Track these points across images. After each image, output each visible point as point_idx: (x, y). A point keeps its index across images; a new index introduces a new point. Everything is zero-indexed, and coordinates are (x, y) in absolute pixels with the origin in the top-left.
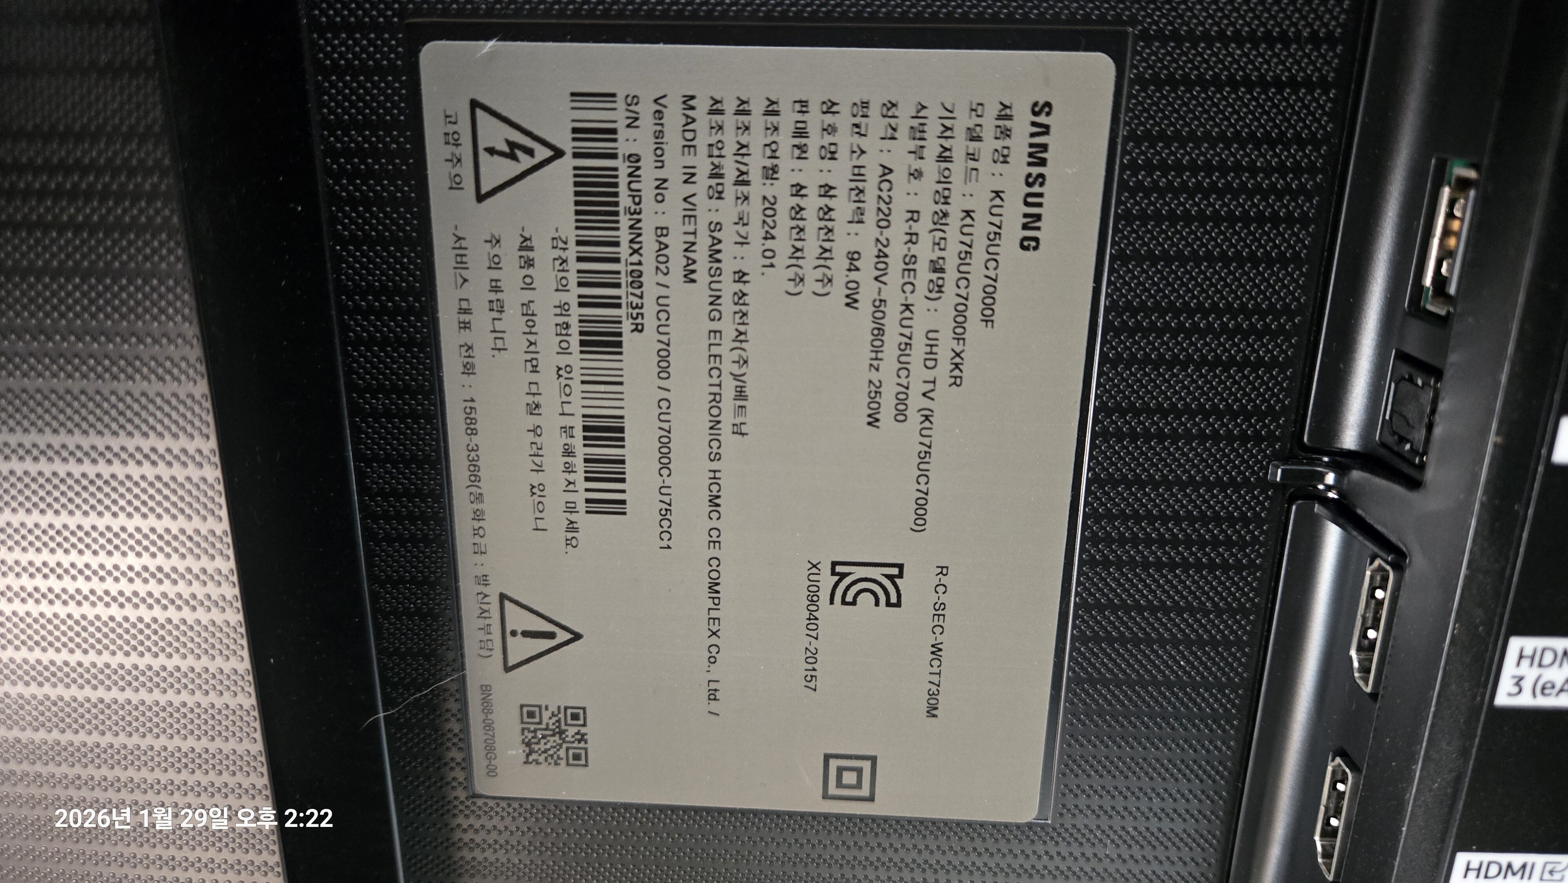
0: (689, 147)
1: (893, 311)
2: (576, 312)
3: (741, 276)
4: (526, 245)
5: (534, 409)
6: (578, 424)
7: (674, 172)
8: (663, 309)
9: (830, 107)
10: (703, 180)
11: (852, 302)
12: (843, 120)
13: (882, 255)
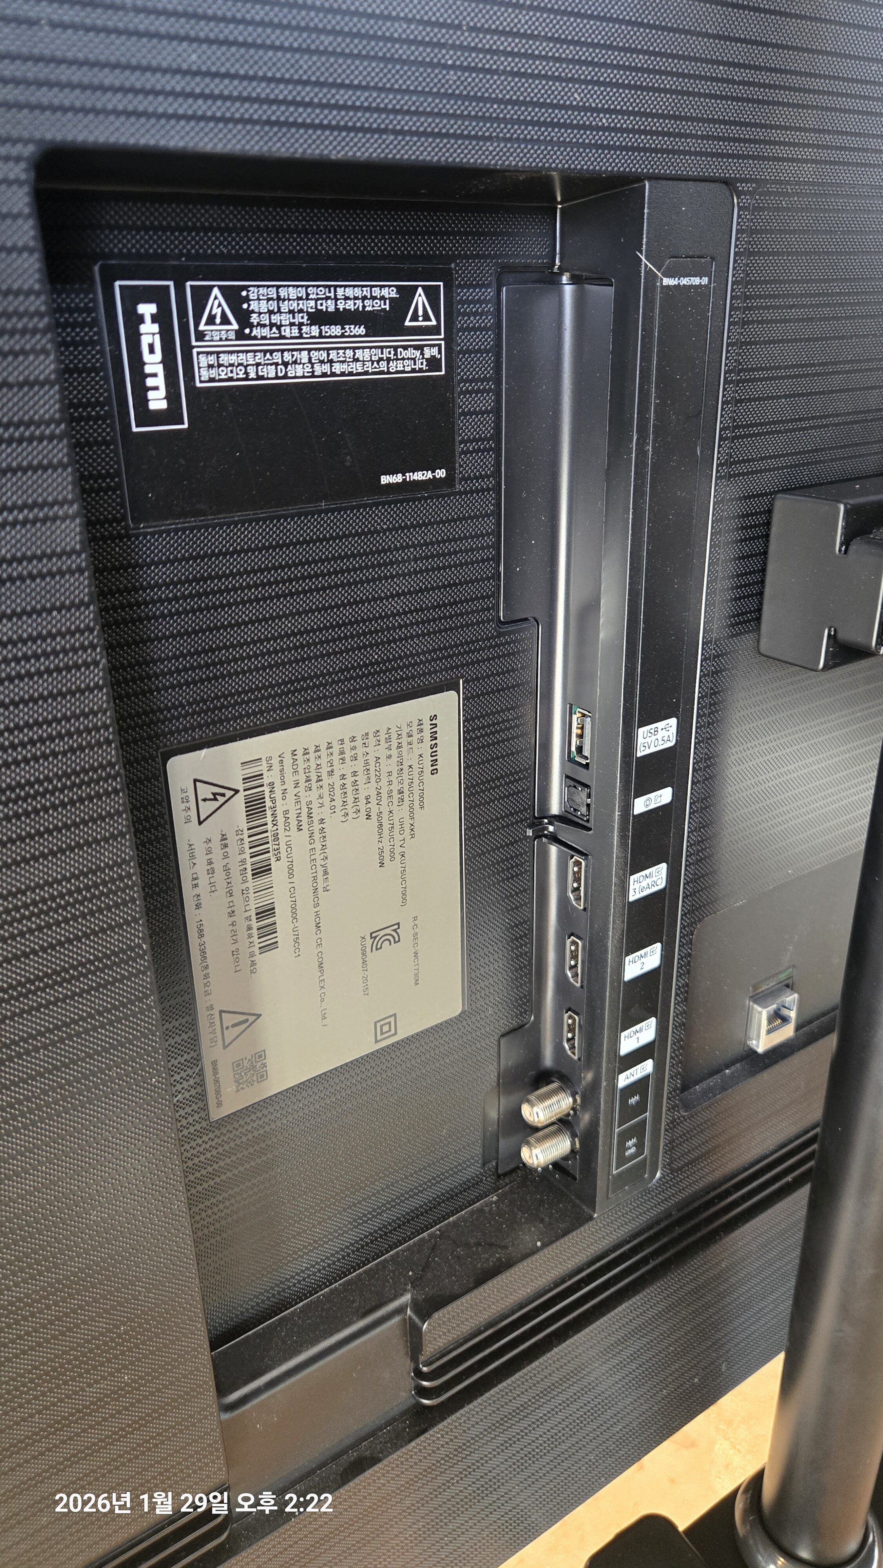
0: (296, 772)
1: (385, 815)
2: (249, 861)
3: (322, 821)
4: (224, 838)
5: (232, 914)
6: (253, 913)
7: (290, 785)
8: (289, 846)
9: (353, 739)
10: (302, 784)
11: (368, 817)
12: (359, 743)
13: (379, 793)
